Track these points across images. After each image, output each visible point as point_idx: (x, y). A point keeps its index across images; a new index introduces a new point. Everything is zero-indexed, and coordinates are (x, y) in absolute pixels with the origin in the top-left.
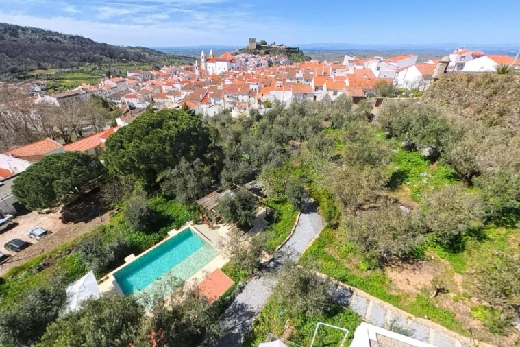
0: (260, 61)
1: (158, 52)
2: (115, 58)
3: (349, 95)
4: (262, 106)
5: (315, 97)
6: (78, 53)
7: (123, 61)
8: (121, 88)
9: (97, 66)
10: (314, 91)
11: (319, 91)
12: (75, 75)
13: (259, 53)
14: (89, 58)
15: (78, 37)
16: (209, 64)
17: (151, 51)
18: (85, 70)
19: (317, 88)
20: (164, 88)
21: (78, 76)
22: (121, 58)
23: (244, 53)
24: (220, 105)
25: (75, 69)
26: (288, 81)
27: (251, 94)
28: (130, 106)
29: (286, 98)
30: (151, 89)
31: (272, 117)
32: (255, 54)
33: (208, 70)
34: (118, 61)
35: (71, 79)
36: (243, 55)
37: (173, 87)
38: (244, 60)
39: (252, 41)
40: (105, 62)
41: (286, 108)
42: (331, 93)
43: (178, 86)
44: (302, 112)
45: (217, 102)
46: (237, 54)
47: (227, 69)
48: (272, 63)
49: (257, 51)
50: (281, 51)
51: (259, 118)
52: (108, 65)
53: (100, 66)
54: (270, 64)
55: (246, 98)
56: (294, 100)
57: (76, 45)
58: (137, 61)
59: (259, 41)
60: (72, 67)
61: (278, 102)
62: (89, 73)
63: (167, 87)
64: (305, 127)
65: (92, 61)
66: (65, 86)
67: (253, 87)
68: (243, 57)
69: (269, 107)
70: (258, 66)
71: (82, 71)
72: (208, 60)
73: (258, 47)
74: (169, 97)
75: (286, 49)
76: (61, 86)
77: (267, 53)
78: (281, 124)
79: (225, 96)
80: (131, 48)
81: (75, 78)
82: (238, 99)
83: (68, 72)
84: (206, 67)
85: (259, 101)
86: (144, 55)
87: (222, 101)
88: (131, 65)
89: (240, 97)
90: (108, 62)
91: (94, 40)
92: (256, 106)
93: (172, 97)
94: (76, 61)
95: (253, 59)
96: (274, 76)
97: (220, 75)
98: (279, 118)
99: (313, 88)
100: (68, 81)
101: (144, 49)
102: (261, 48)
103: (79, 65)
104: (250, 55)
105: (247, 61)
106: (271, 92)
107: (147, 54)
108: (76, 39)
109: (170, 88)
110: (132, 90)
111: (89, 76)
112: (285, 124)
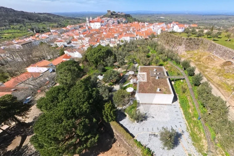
0: (114, 21)
1: (58, 16)
2: (32, 20)
3: (144, 38)
4: (120, 42)
5: (137, 38)
6: (7, 18)
7: (38, 22)
8: (52, 37)
9: (22, 25)
10: (136, 36)
11: (138, 36)
12: (10, 31)
13: (113, 17)
14: (16, 20)
15: (3, 8)
16: (91, 24)
17: (54, 15)
18: (15, 27)
19: (137, 35)
20: (75, 37)
21: (12, 31)
22: (37, 20)
23: (106, 17)
24: (104, 43)
25: (8, 27)
26: (128, 32)
27: (115, 38)
28: (64, 46)
29: (128, 39)
30: (68, 37)
31: (125, 45)
32: (111, 17)
33: (91, 26)
34: (35, 22)
35: (8, 33)
36: (106, 18)
37: (80, 36)
38: (107, 21)
39: (109, 11)
40: (27, 22)
41: (128, 42)
42: (140, 37)
43: (82, 36)
44: (133, 43)
45: (103, 42)
46: (102, 18)
47: (100, 26)
48: (119, 22)
49: (112, 16)
50: (122, 16)
51: (120, 46)
52: (29, 24)
53: (24, 25)
54: (119, 23)
55: (114, 39)
56: (130, 40)
57: (3, 13)
58: (47, 21)
59: (112, 11)
60: (5, 26)
61: (125, 41)
62: (19, 29)
63: (76, 36)
64: (134, 47)
65: (18, 22)
66: (6, 38)
67: (116, 35)
68: (106, 19)
69: (123, 42)
70: (113, 23)
71: (13, 28)
72: (90, 22)
73: (112, 14)
74: (79, 40)
75: (124, 15)
76: (2, 37)
77: (116, 17)
78: (127, 47)
79: (106, 39)
80: (41, 14)
81: (11, 33)
82: (111, 40)
83: (4, 29)
84: (90, 25)
85: (119, 40)
86: (50, 18)
87: (105, 41)
88: (44, 24)
89: (112, 39)
90: (29, 22)
91: (15, 10)
92: (118, 42)
93: (81, 41)
94: (6, 22)
95: (111, 20)
96: (122, 30)
97: (98, 29)
98: (127, 46)
99: (136, 35)
100: (6, 34)
101: (49, 14)
102: (113, 15)
103: (10, 25)
104: (109, 18)
105: (108, 21)
106: (123, 37)
107: (52, 17)
108: (2, 9)
109: (78, 36)
110: (58, 38)
111: (19, 31)
112: (129, 47)
